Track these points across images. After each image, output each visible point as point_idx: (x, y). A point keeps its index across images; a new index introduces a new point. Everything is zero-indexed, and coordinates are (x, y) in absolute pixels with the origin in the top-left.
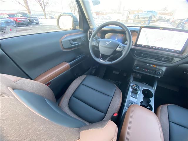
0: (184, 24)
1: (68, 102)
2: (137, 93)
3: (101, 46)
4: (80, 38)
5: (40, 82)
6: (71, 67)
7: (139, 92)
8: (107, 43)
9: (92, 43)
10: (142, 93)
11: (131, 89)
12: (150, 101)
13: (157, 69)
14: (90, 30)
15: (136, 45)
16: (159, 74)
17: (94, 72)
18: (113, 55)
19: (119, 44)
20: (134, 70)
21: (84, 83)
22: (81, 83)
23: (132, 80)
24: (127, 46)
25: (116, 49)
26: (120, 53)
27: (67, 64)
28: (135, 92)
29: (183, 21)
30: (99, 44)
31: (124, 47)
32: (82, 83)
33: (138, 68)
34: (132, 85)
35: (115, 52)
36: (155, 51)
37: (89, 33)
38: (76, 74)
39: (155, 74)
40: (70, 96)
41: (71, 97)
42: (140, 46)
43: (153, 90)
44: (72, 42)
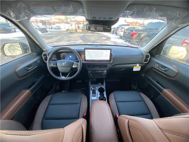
0: (116, 31)
1: (41, 127)
2: (95, 93)
3: (59, 66)
4: (35, 62)
5: (3, 119)
6: (32, 93)
7: (96, 92)
8: (63, 64)
9: (50, 65)
10: (98, 92)
11: (91, 92)
12: (104, 95)
13: (102, 72)
14: (43, 53)
15: (85, 60)
16: (104, 76)
17: (58, 88)
18: (71, 71)
19: (73, 63)
20: (90, 77)
21: (51, 103)
22: (48, 104)
23: (90, 85)
24: (79, 63)
25: (72, 66)
26: (76, 69)
27: (28, 91)
28: (94, 92)
29: (115, 29)
30: (57, 65)
31: (77, 65)
32: (50, 103)
33: (91, 75)
34: (91, 88)
35: (72, 69)
36: (97, 62)
37: (44, 56)
38: (39, 97)
39: (102, 76)
40: (41, 120)
41: (42, 122)
42: (88, 61)
43: (104, 87)
44: (27, 68)
